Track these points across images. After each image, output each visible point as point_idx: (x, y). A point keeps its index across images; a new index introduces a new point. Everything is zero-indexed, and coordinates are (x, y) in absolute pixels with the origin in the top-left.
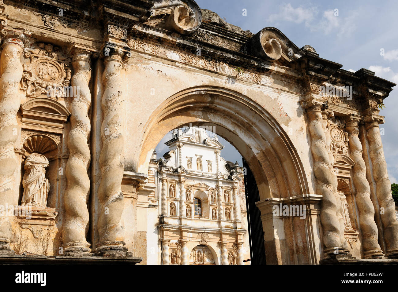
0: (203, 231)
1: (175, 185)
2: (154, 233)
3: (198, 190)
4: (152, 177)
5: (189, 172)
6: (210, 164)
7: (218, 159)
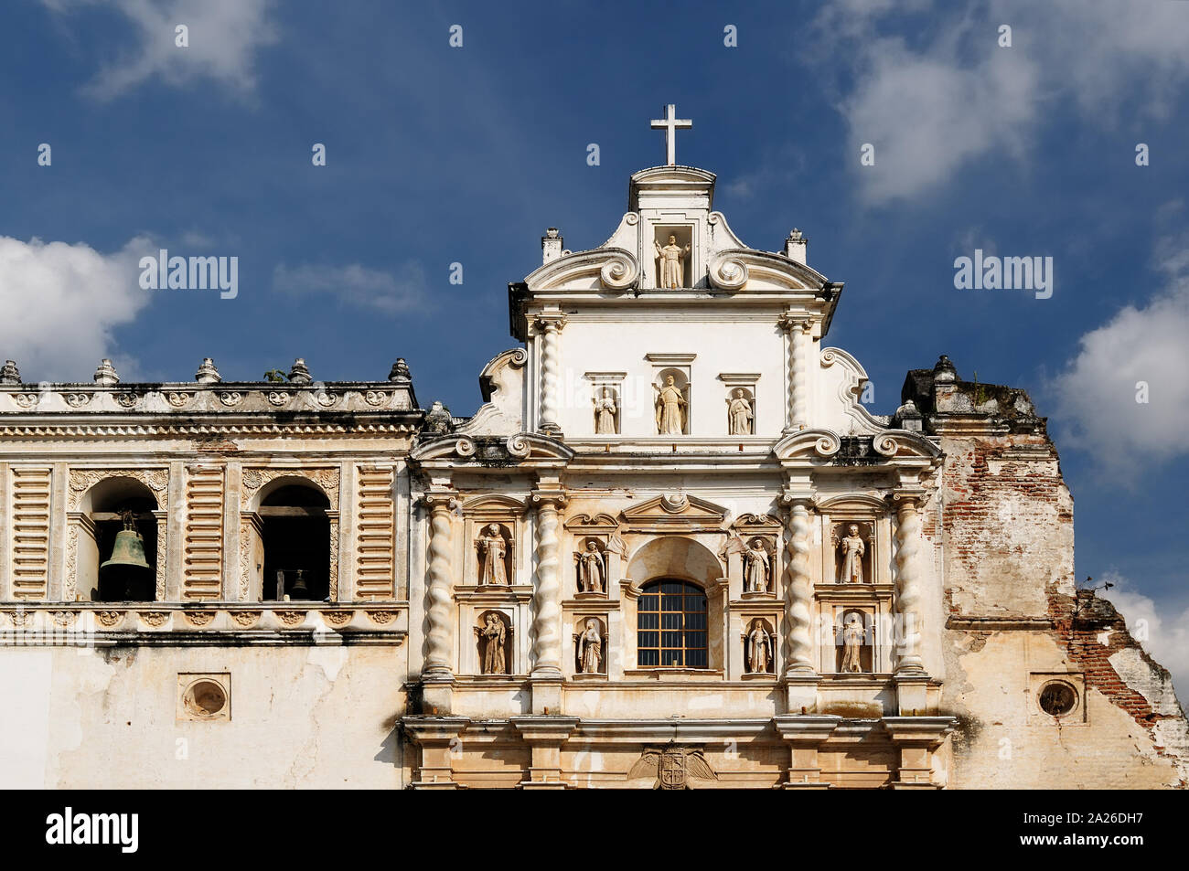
0: (667, 740)
1: (510, 526)
2: (377, 758)
3: (655, 537)
4: (382, 499)
5: (578, 449)
6: (747, 395)
7: (794, 360)
